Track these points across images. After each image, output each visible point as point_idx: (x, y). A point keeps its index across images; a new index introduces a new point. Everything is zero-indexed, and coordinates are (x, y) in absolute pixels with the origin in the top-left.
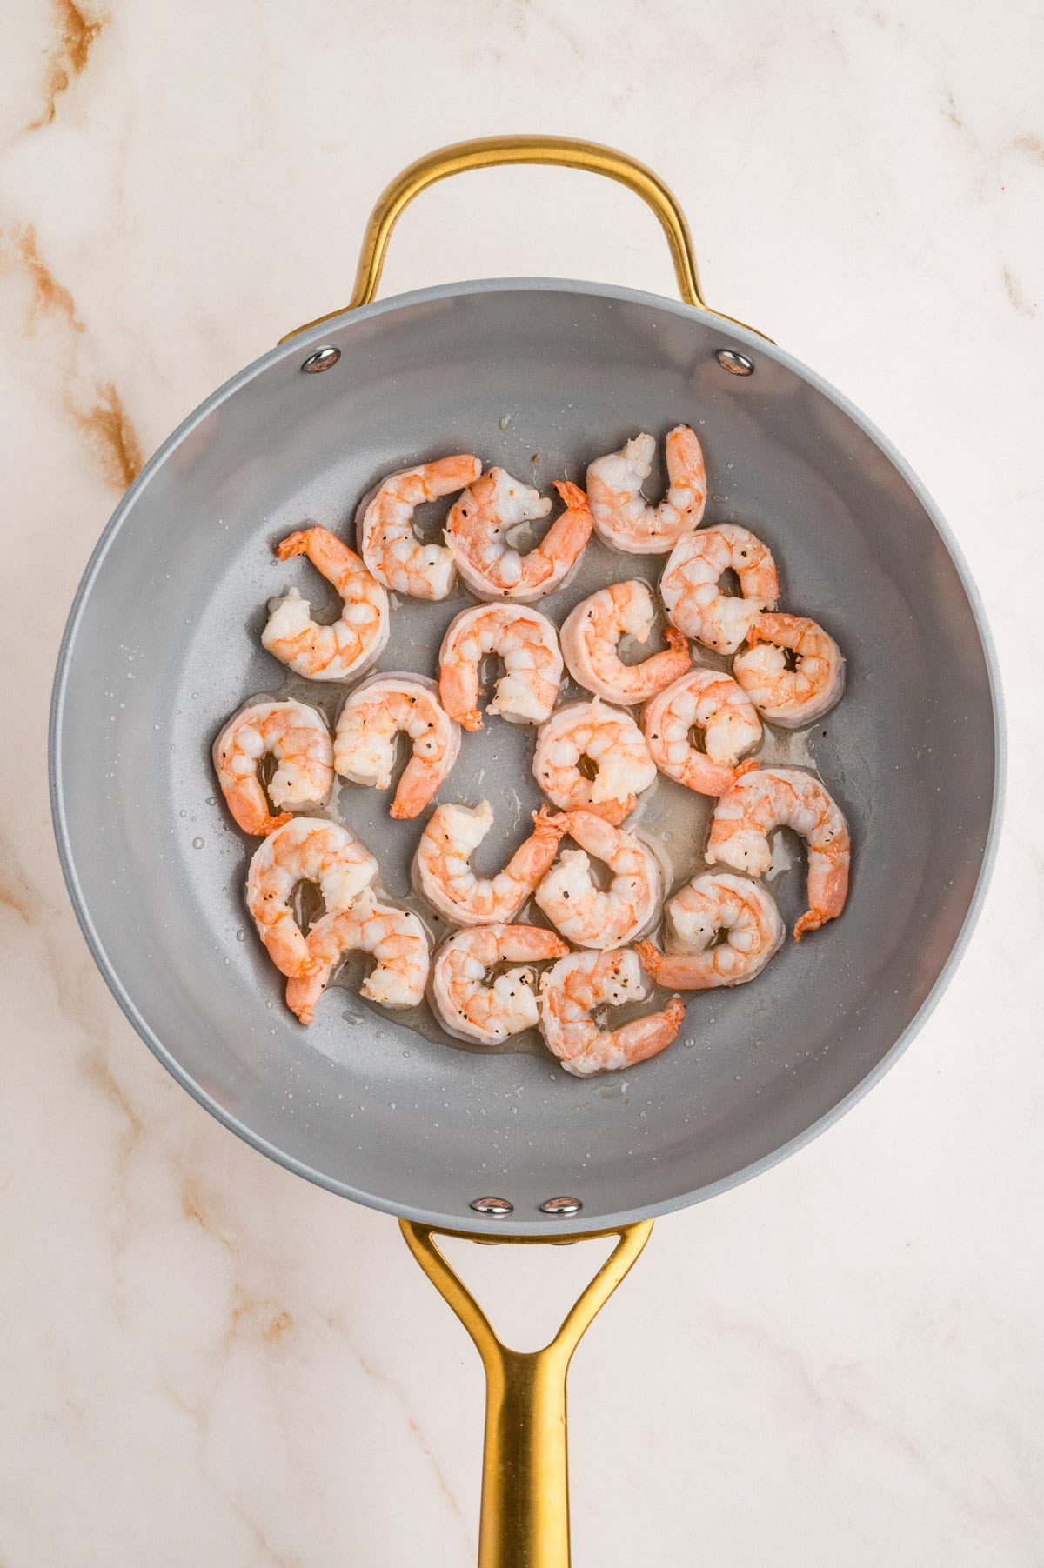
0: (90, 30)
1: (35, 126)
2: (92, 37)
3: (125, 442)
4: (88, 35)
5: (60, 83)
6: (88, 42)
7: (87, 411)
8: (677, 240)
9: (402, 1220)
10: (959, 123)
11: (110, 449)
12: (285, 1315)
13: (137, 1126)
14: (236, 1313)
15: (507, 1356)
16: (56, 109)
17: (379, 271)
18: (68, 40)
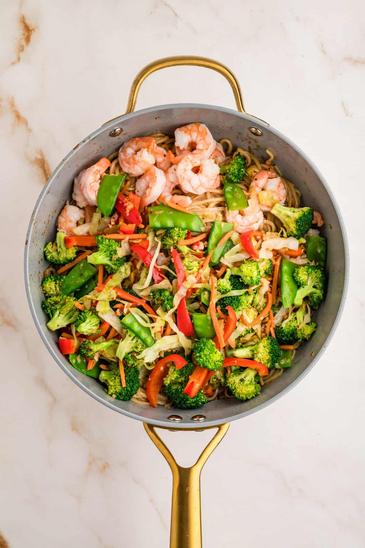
0: (31, 31)
1: (13, 63)
2: (32, 33)
3: (46, 169)
4: (30, 32)
5: (21, 49)
6: (30, 35)
7: (33, 158)
8: (236, 90)
9: (144, 423)
10: (325, 53)
11: (41, 171)
12: (107, 463)
13: (55, 400)
14: (90, 463)
15: (180, 468)
16: (21, 58)
17: (135, 102)
18: (24, 34)
